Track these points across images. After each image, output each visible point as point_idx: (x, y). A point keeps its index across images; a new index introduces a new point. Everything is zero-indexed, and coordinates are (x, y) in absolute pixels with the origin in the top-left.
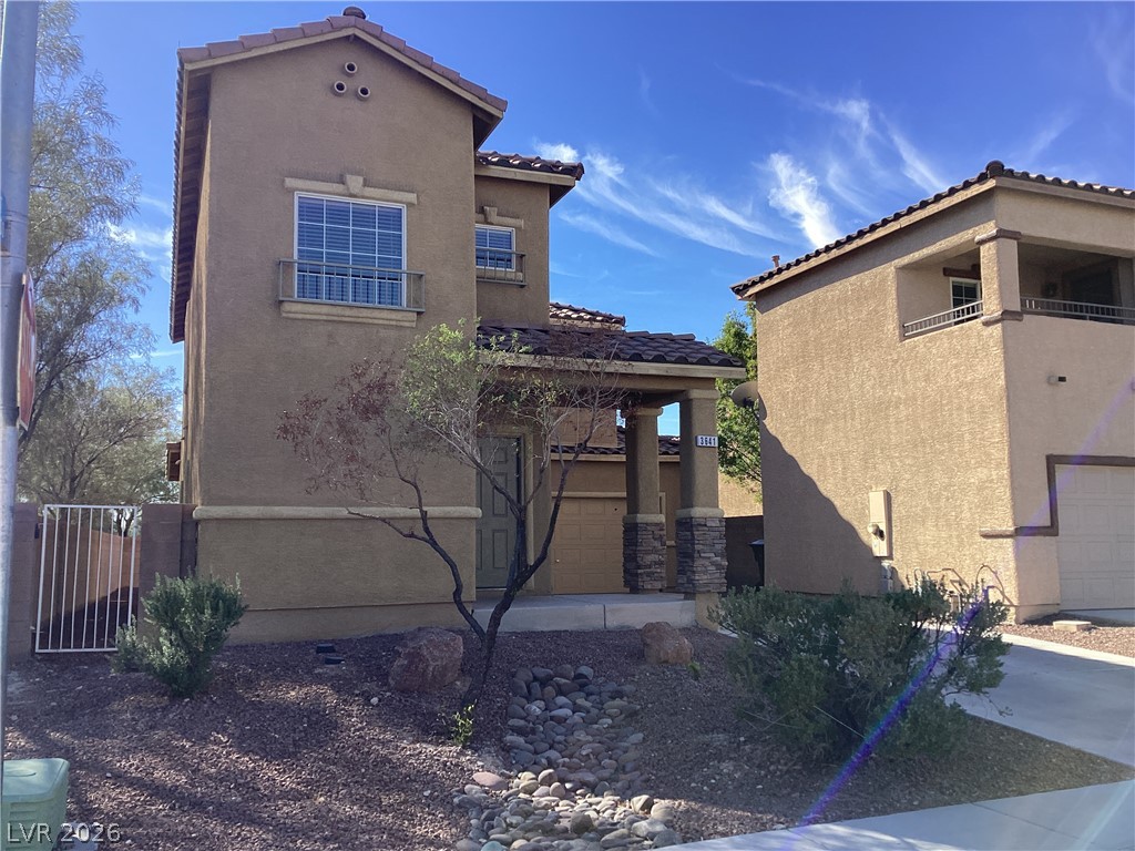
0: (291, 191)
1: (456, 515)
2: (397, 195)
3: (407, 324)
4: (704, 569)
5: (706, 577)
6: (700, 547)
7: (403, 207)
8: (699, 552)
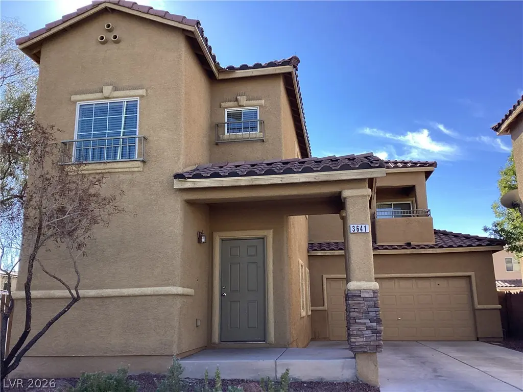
0: (75, 103)
1: (162, 293)
2: (132, 92)
3: (136, 169)
4: (359, 333)
5: (362, 340)
6: (355, 314)
7: (138, 99)
8: (354, 318)
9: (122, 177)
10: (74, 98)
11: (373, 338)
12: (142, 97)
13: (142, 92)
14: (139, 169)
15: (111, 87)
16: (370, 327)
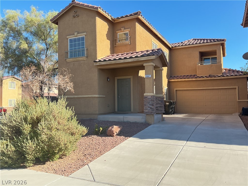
2: (82, 34)
3: (85, 59)
4: (146, 109)
5: (147, 110)
6: (145, 103)
7: (84, 36)
8: (145, 104)
9: (82, 62)
10: (68, 37)
11: (150, 110)
12: (85, 35)
13: (85, 34)
14: (86, 59)
15: (77, 33)
16: (150, 107)
